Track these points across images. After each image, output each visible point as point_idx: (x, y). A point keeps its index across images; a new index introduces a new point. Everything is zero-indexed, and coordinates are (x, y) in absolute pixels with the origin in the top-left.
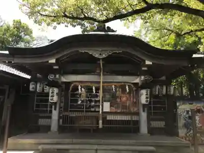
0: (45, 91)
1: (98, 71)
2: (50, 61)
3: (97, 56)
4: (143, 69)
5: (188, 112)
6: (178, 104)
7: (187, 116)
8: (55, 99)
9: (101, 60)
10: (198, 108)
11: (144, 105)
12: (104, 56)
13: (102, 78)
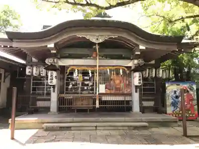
0: (41, 75)
1: (94, 56)
2: (49, 46)
3: (94, 41)
4: (136, 53)
5: (175, 92)
6: (167, 85)
7: (175, 96)
8: (55, 82)
9: (97, 45)
10: (184, 88)
11: (136, 87)
12: (101, 41)
13: (98, 62)
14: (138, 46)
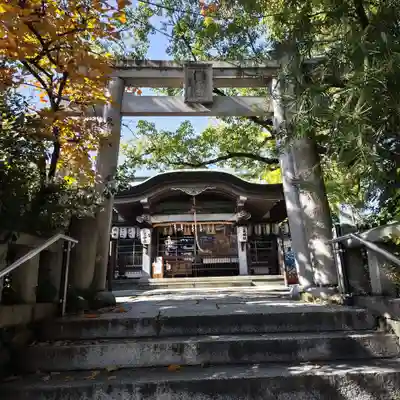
0: (130, 237)
2: (142, 201)
3: (190, 193)
4: (239, 205)
8: (148, 241)
9: (194, 198)
11: (243, 243)
12: (198, 193)
13: (195, 217)
14: (238, 197)
